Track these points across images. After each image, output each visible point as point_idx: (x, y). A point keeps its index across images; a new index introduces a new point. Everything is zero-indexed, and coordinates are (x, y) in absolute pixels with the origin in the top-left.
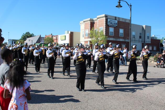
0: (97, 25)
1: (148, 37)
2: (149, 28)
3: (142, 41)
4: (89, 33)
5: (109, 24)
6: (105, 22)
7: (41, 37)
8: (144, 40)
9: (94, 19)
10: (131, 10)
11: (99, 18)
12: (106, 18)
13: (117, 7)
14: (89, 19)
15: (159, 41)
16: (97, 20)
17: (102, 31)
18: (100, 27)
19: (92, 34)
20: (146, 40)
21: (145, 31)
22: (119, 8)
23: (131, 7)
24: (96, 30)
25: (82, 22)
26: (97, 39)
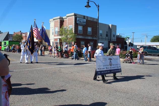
0: (66, 24)
1: (114, 36)
2: (114, 27)
3: (108, 39)
4: (59, 31)
5: (78, 23)
6: (74, 21)
7: (9, 34)
8: (110, 38)
9: (64, 17)
10: (98, 10)
11: (69, 17)
12: (75, 17)
13: (86, 6)
14: (59, 17)
15: (124, 39)
16: (67, 18)
17: (72, 30)
18: (69, 25)
19: (62, 32)
20: (112, 38)
21: (111, 29)
22: (88, 8)
23: (99, 7)
24: (65, 28)
25: (52, 20)
26: (67, 36)
